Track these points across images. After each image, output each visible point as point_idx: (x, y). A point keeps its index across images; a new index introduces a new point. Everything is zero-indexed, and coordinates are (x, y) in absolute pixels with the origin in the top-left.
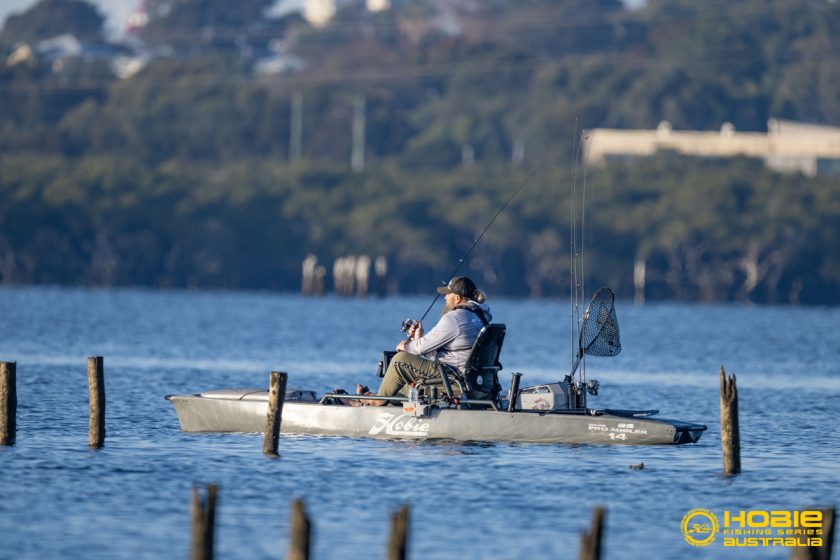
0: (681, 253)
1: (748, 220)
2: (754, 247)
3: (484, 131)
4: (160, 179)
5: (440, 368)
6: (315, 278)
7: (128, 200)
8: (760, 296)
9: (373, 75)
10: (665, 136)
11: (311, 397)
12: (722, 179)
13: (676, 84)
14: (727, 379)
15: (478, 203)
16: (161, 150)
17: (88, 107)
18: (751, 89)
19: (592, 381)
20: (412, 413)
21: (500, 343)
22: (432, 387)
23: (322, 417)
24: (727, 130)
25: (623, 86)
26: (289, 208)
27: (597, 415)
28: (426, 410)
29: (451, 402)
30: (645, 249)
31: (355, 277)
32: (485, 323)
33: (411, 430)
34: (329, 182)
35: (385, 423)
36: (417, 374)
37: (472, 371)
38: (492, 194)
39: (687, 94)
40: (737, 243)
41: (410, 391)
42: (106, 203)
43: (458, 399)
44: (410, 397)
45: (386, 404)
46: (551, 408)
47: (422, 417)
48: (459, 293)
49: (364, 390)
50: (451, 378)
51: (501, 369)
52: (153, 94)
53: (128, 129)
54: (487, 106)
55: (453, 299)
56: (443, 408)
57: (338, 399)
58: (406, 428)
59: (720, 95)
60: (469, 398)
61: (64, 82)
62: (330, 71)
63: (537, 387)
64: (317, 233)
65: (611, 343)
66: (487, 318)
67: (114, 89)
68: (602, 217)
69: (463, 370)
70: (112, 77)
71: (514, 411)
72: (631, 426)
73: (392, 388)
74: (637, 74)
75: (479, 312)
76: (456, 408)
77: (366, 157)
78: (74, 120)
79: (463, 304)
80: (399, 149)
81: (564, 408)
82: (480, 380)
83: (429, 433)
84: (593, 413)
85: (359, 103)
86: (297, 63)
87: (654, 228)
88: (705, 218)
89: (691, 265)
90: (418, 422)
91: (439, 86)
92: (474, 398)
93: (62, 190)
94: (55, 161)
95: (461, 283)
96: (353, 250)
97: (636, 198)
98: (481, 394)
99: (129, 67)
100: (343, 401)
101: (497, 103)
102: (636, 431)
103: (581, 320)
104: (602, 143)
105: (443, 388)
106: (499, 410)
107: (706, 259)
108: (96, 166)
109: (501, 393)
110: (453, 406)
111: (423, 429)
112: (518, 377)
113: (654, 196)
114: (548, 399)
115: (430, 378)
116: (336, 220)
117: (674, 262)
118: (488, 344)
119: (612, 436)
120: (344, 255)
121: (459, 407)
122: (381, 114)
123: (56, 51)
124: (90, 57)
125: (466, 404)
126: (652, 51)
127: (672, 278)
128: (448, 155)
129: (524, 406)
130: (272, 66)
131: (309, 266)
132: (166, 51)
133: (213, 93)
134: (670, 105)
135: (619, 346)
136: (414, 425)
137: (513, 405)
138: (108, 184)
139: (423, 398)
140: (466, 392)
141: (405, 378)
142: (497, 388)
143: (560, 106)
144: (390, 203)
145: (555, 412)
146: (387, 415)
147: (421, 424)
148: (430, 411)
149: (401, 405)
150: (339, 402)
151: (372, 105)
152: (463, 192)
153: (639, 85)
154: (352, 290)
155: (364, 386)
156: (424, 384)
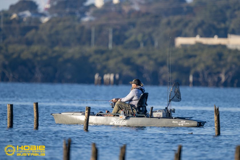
0: (203, 72)
1: (222, 63)
2: (224, 71)
3: (146, 38)
4: (54, 52)
5: (130, 105)
6: (98, 80)
7: (45, 58)
8: (225, 85)
9: (115, 22)
10: (198, 39)
11: (93, 114)
12: (215, 51)
13: (201, 24)
14: (216, 108)
15: (145, 58)
16: (54, 44)
17: (33, 31)
18: (223, 25)
19: (173, 109)
20: (122, 118)
21: (147, 98)
22: (128, 111)
23: (96, 119)
24: (216, 37)
25: (186, 25)
26: (91, 60)
27: (175, 119)
28: (126, 117)
29: (133, 115)
30: (192, 71)
31: (110, 79)
32: (143, 92)
33: (122, 123)
34: (102, 52)
35: (114, 121)
36: (123, 107)
37: (139, 106)
38: (149, 56)
39: (204, 27)
40: (219, 70)
41: (121, 112)
42: (39, 59)
43: (135, 114)
44: (121, 114)
45: (114, 116)
46: (162, 117)
47: (125, 119)
48: (136, 84)
49: (108, 112)
50: (133, 108)
51: (147, 105)
52: (52, 27)
53: (45, 37)
54: (147, 31)
55: (134, 85)
56: (131, 117)
57: (101, 114)
58: (120, 123)
59: (214, 27)
60: (138, 114)
61: (26, 24)
62: (103, 20)
63: (157, 111)
64: (99, 67)
65: (178, 98)
66: (144, 91)
67: (41, 26)
68: (180, 62)
69: (136, 106)
70: (40, 23)
71: (151, 118)
72: (185, 122)
73: (116, 111)
74: (190, 21)
75: (142, 89)
76: (134, 117)
77: (113, 45)
78: (29, 35)
79: (137, 87)
80: (122, 43)
81: (165, 116)
82: (141, 109)
83: (127, 124)
84: (173, 118)
85: (111, 30)
86: (93, 19)
87: (195, 65)
88: (210, 62)
89: (206, 76)
90: (123, 121)
91: (134, 25)
92: (139, 114)
93: (26, 55)
94: (24, 47)
95: (137, 81)
96: (109, 72)
97: (190, 57)
98: (141, 113)
99: (45, 20)
100: (102, 115)
101: (150, 30)
102: (186, 123)
103: (170, 91)
104: (180, 41)
105: (131, 111)
106: (147, 117)
107: (210, 74)
108: (36, 48)
109: (147, 112)
110: (134, 116)
111: (125, 123)
112: (152, 108)
113: (195, 56)
114: (161, 114)
115: (127, 108)
116: (104, 63)
117: (201, 75)
118: (143, 98)
119: (179, 124)
120: (107, 73)
121: (135, 116)
122: (117, 33)
123: (24, 15)
124: (34, 17)
125: (137, 116)
126: (194, 15)
127: (200, 79)
128: (136, 44)
129: (154, 116)
130: (86, 19)
131: (97, 76)
132: (55, 15)
133: (69, 27)
134: (200, 30)
135: (181, 99)
136: (122, 122)
137: (151, 116)
138: (39, 53)
139: (125, 114)
140: (137, 112)
141: (120, 108)
142: (146, 111)
143: (168, 30)
144: (120, 58)
145: (163, 118)
146: (115, 119)
147: (124, 121)
148: (127, 118)
149: (119, 116)
150: (101, 115)
151: (114, 30)
152: (140, 55)
153: (191, 25)
154: (109, 83)
155: (108, 111)
156: (125, 110)
